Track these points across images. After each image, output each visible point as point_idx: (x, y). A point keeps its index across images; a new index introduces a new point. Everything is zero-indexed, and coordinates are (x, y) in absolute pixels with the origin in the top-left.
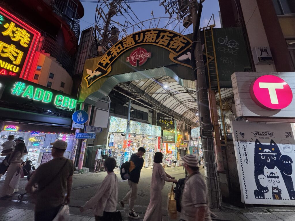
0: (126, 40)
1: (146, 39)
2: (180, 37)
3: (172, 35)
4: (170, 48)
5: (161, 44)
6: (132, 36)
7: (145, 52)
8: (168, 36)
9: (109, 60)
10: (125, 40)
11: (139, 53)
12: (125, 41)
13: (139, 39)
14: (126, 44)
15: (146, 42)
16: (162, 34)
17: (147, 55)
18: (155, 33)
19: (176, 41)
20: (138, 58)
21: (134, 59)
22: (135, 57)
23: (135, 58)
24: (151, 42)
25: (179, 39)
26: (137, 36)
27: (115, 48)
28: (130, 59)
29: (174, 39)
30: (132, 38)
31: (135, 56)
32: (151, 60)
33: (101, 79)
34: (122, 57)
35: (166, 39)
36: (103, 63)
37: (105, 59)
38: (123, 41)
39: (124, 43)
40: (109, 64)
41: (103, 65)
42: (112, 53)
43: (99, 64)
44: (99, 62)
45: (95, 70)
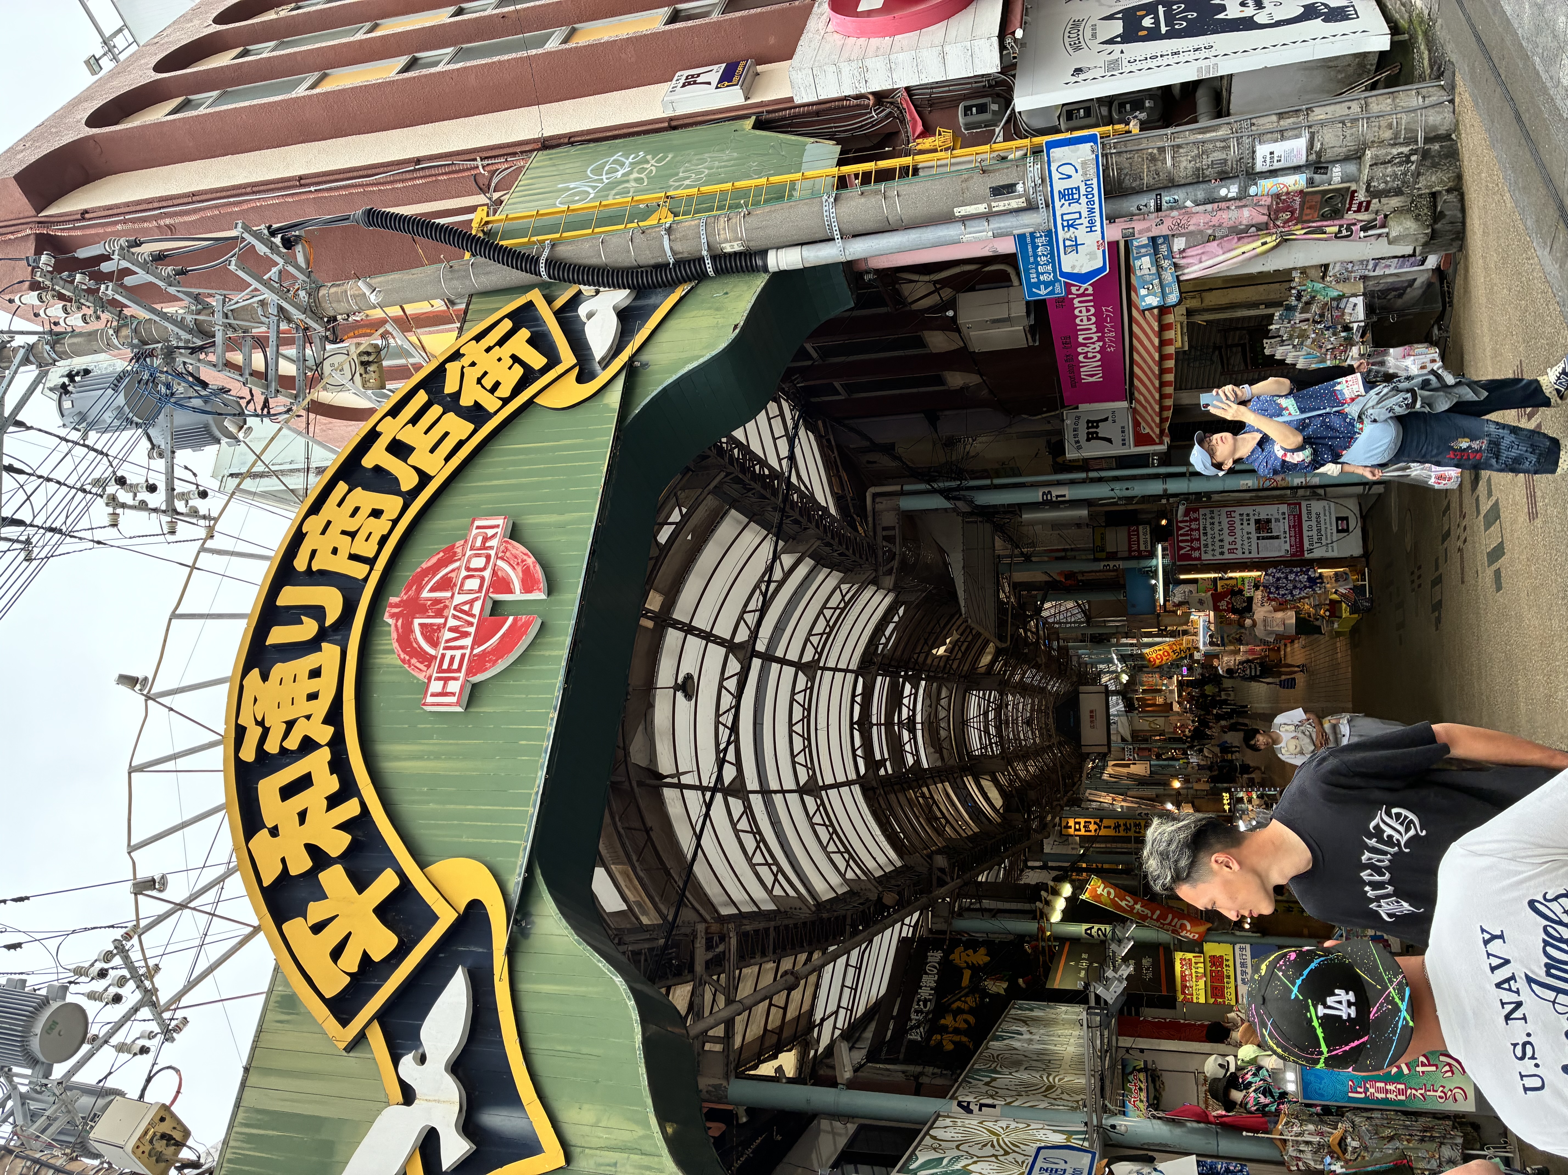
0: (261, 723)
1: (353, 557)
2: (456, 356)
3: (422, 397)
4: (506, 401)
5: (447, 459)
6: (256, 672)
7: (450, 557)
9: (361, 883)
10: (253, 734)
11: (437, 601)
12: (266, 731)
13: (317, 612)
14: (290, 725)
15: (371, 562)
16: (374, 459)
17: (486, 539)
18: (340, 504)
19: (472, 375)
20: (476, 609)
21: (468, 642)
22: (452, 629)
23: (466, 635)
24: (395, 522)
25: (466, 361)
26: (279, 635)
27: (274, 832)
28: (459, 670)
29: (450, 387)
30: (265, 677)
31: (448, 635)
32: (530, 520)
33: (524, 987)
34: (398, 758)
35: (426, 433)
36: (366, 957)
37: (331, 936)
38: (248, 754)
39: (272, 747)
40: (405, 887)
41: (377, 957)
42: (300, 864)
43: (344, 1023)
44: (322, 1012)
45: (396, 1063)
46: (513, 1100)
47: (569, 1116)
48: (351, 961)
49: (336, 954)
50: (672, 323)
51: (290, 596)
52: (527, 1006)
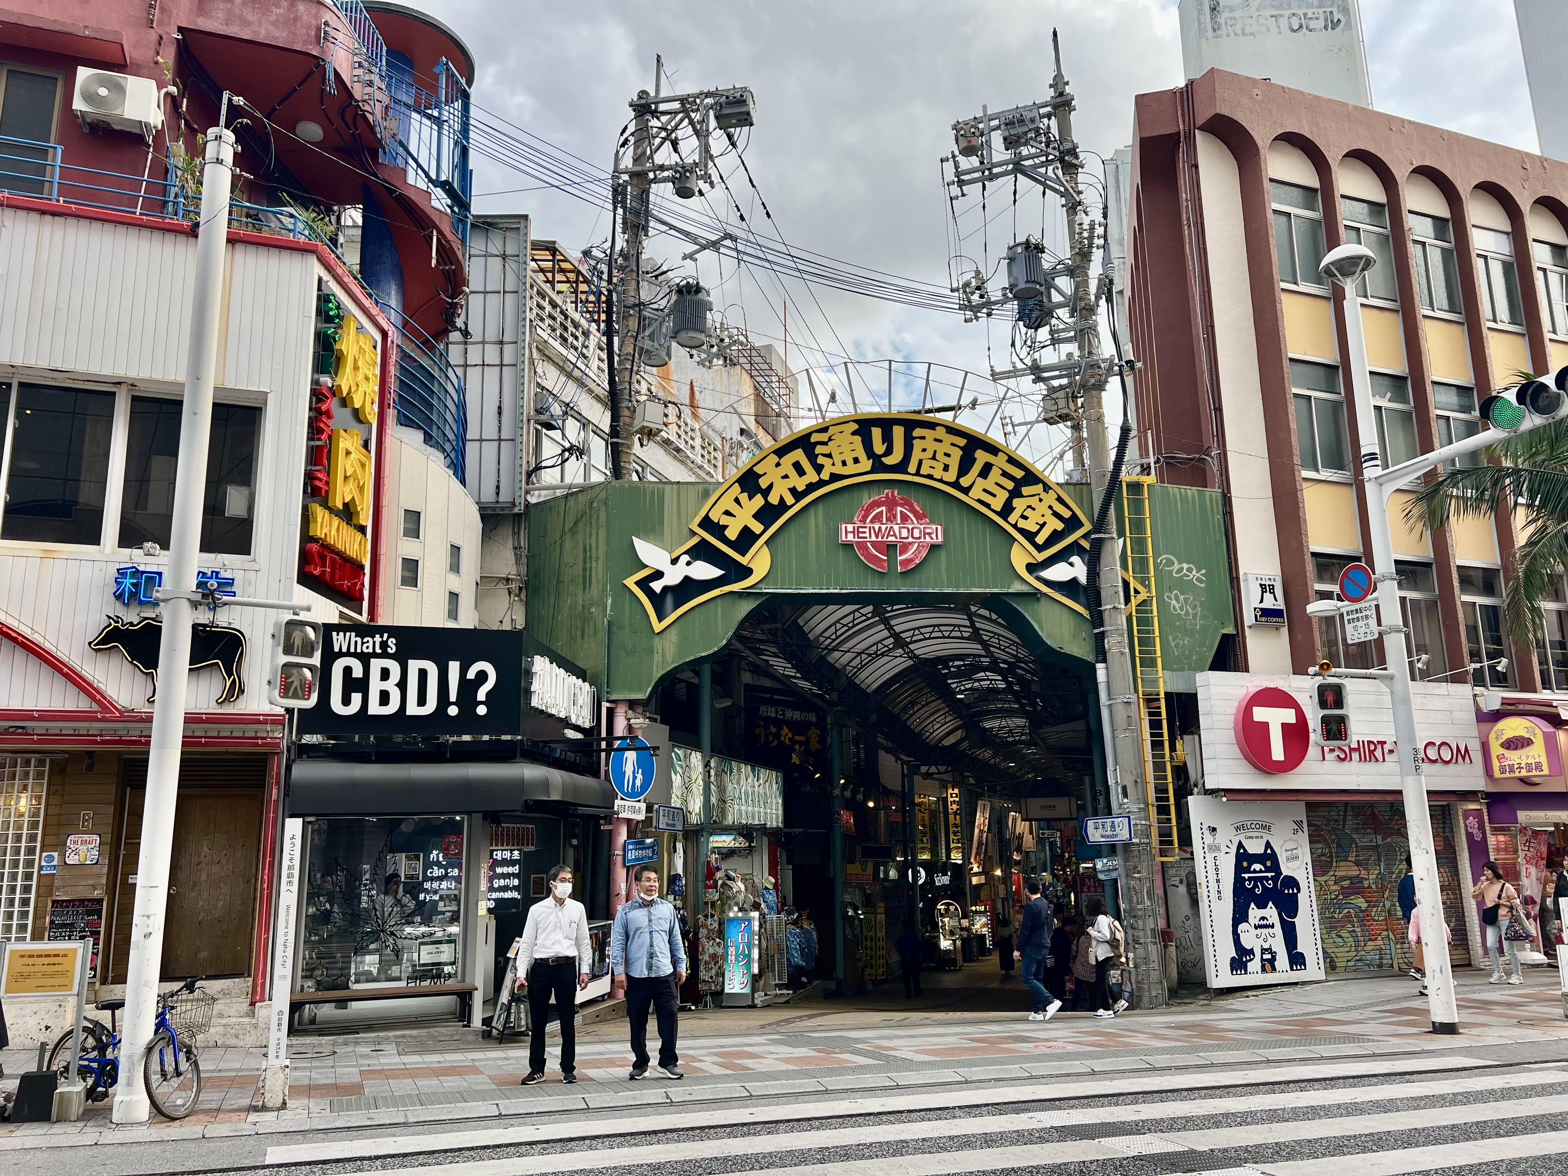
7: (919, 517)
8: (1005, 474)
9: (757, 516)
11: (895, 516)
13: (889, 452)
16: (981, 457)
18: (952, 444)
20: (891, 539)
21: (874, 538)
22: (880, 528)
23: (877, 537)
27: (778, 465)
28: (859, 537)
31: (877, 527)
32: (943, 554)
33: (719, 601)
34: (816, 514)
35: (997, 484)
36: (726, 527)
37: (734, 508)
38: (814, 438)
39: (819, 449)
40: (756, 537)
41: (727, 533)
42: (763, 483)
43: (699, 525)
44: (702, 514)
45: (685, 553)
46: (677, 606)
47: (673, 631)
48: (724, 520)
49: (727, 513)
50: (1066, 612)
51: (898, 432)
52: (712, 604)
